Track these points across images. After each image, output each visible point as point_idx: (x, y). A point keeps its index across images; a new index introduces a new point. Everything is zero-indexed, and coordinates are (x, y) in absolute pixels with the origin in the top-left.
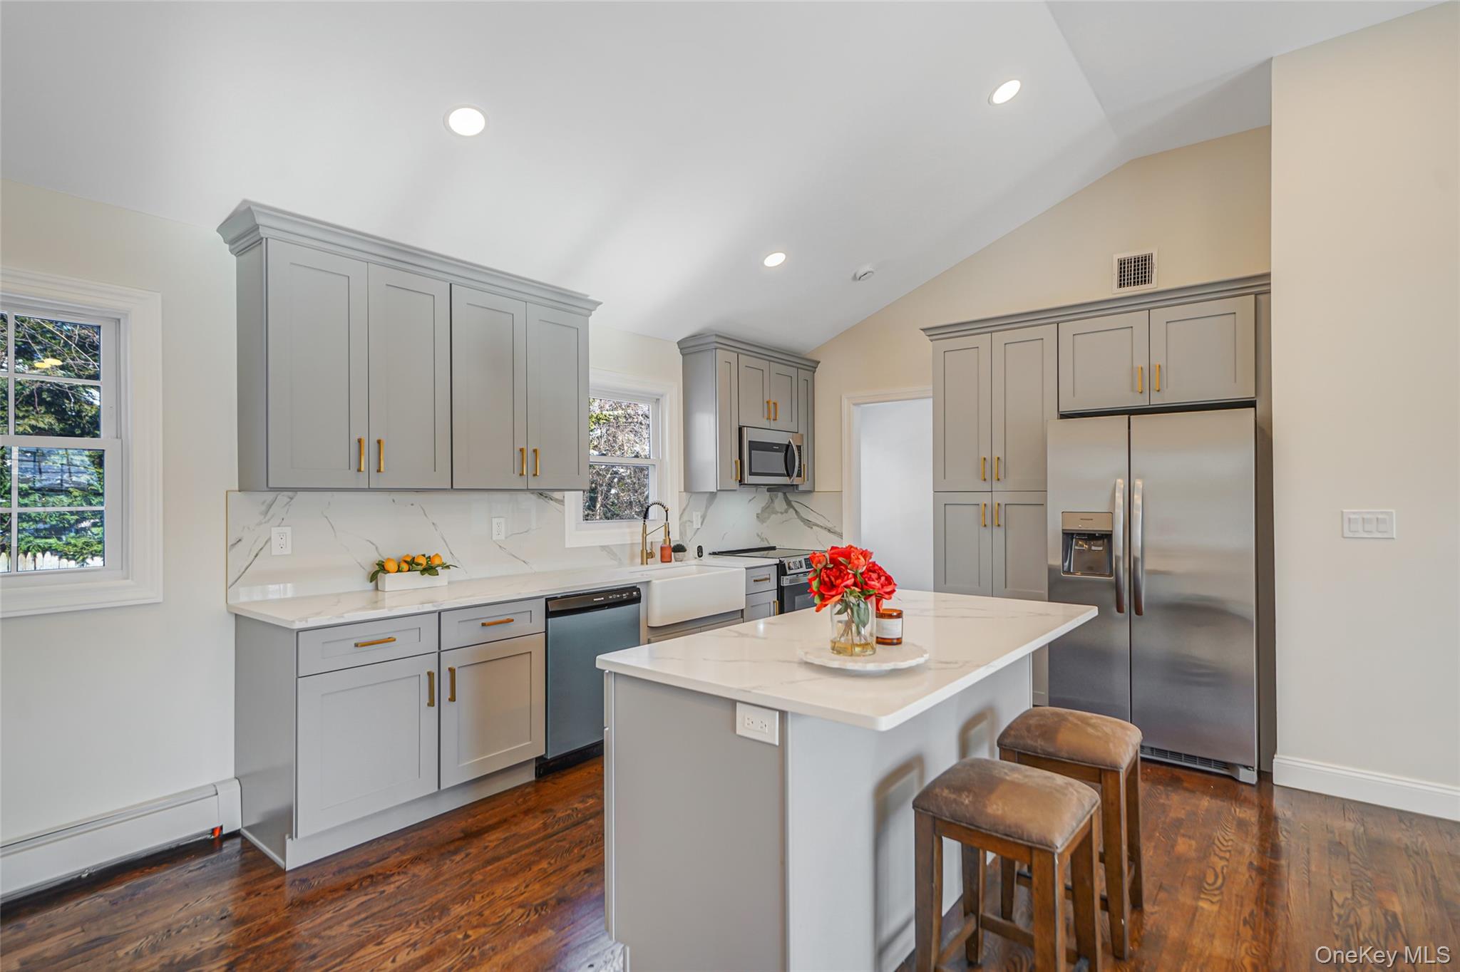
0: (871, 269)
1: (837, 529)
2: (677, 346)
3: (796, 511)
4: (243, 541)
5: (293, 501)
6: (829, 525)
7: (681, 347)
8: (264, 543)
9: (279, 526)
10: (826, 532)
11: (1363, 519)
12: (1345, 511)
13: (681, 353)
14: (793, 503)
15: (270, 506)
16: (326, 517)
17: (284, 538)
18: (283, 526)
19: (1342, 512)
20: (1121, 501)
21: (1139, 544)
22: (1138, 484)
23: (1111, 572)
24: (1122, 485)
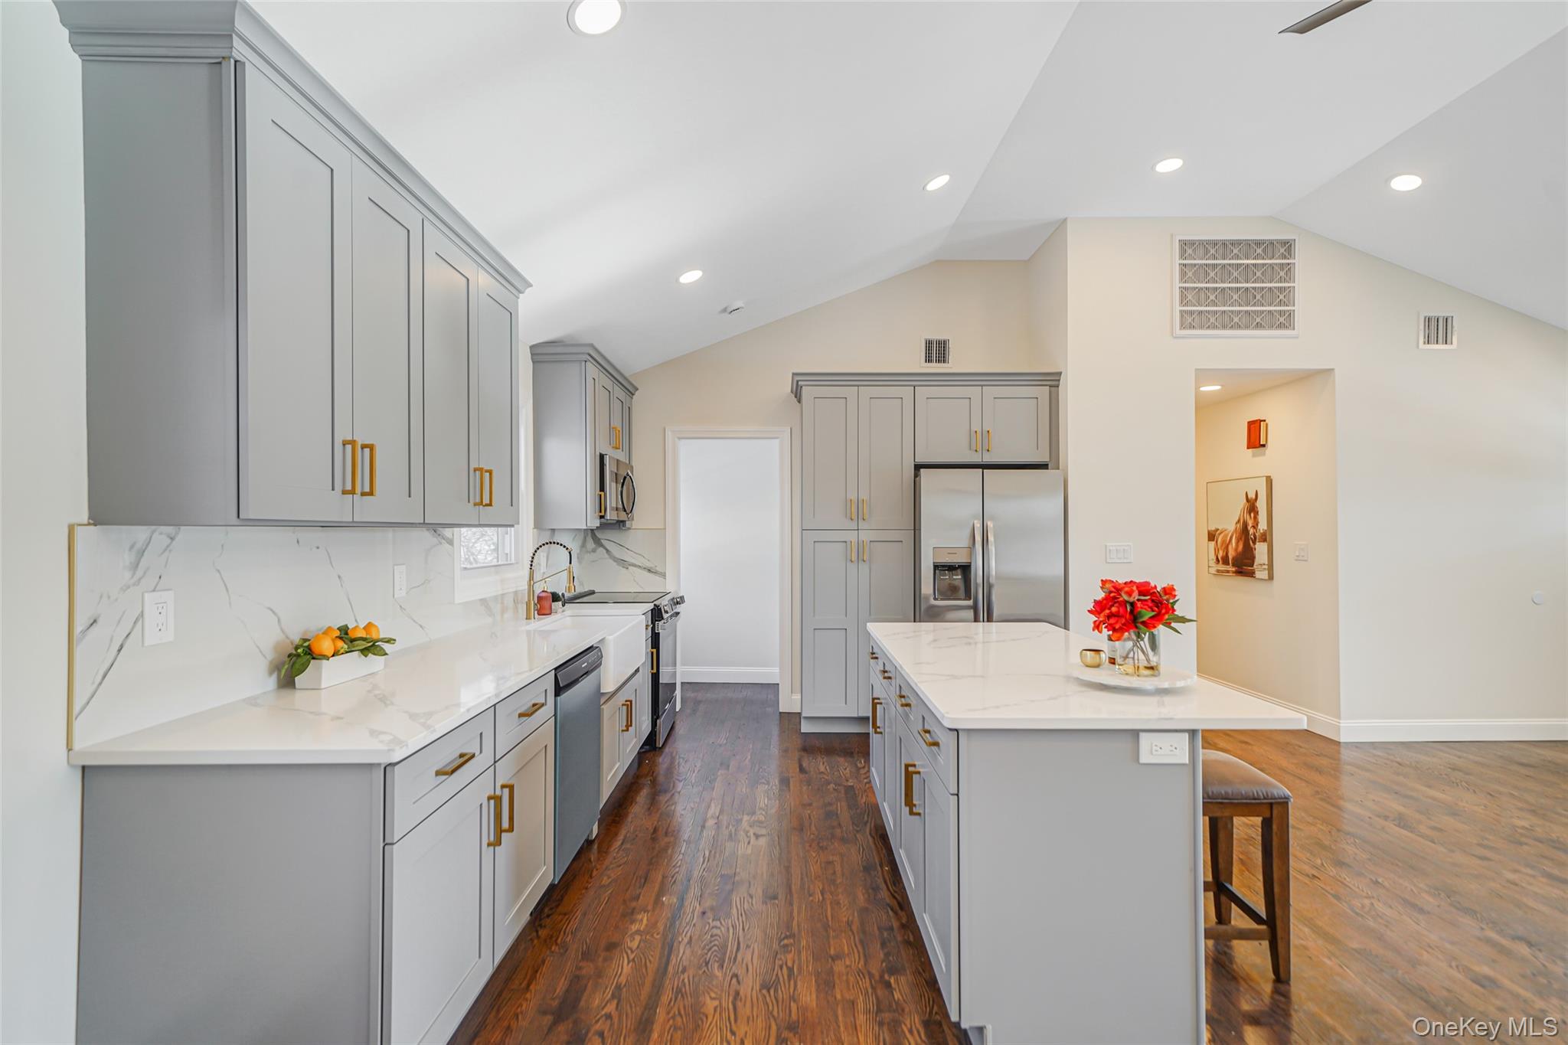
0: (743, 305)
1: (659, 569)
2: (529, 350)
3: (607, 551)
4: (100, 621)
5: (174, 542)
6: (648, 565)
7: (533, 352)
8: (132, 624)
9: (154, 591)
10: (646, 573)
11: (1117, 550)
12: (1108, 544)
13: (532, 359)
14: (604, 542)
15: (141, 553)
16: (218, 571)
17: (164, 612)
18: (158, 591)
19: (1106, 546)
20: (978, 538)
21: (993, 573)
22: (990, 524)
23: (968, 597)
24: (978, 525)
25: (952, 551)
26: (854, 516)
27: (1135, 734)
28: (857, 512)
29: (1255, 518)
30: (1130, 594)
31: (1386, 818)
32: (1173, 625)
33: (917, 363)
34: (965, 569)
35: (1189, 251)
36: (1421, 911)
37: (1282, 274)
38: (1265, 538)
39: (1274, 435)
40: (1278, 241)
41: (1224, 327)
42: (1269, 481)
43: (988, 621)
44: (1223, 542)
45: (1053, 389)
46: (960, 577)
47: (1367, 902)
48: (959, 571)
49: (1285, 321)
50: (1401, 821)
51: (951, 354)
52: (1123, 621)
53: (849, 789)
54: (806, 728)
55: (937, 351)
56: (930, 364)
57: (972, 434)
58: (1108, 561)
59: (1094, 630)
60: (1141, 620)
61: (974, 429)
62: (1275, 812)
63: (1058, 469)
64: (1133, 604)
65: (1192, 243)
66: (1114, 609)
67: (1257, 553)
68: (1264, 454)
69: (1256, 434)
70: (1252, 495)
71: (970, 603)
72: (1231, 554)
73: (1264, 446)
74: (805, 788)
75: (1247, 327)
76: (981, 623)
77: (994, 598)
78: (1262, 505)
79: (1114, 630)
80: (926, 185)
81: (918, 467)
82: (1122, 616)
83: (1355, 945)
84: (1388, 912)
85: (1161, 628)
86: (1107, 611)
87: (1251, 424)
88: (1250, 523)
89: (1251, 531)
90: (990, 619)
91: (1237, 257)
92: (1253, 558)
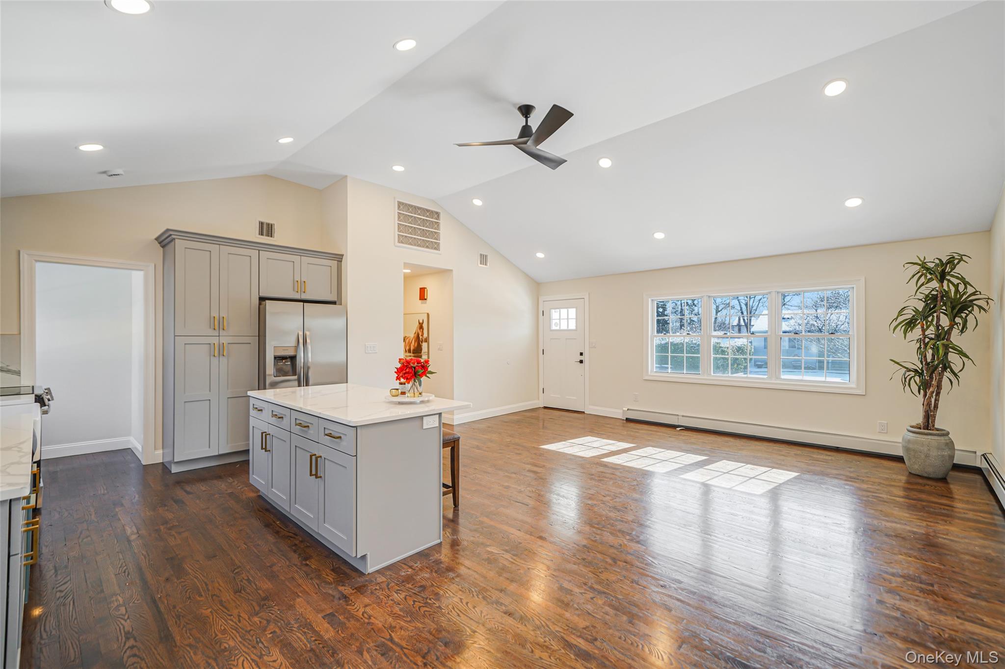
0: (122, 173)
1: (14, 369)
11: (371, 347)
19: (366, 345)
20: (301, 341)
21: (310, 360)
22: (308, 333)
23: (294, 373)
24: (301, 333)
25: (285, 348)
26: (217, 327)
27: (421, 418)
28: (218, 325)
29: (422, 332)
30: (414, 363)
31: (474, 448)
32: (428, 375)
33: (253, 235)
34: (293, 358)
35: (401, 207)
36: (489, 473)
37: (436, 226)
38: (427, 340)
39: (430, 294)
40: (435, 212)
41: (415, 245)
42: (428, 315)
43: (306, 386)
44: (409, 342)
45: (339, 263)
46: (289, 363)
47: (474, 475)
48: (289, 360)
49: (436, 247)
50: (478, 448)
51: (276, 232)
52: (411, 375)
53: (231, 495)
54: (175, 469)
55: (267, 229)
56: (262, 236)
57: (295, 282)
58: (367, 352)
59: (396, 380)
60: (419, 374)
61: (296, 279)
62: (456, 444)
63: (341, 305)
64: (415, 368)
65: (403, 204)
66: (407, 370)
67: (423, 347)
68: (426, 303)
69: (423, 296)
70: (421, 321)
71: (296, 377)
72: (412, 348)
73: (426, 299)
74: (198, 501)
75: (423, 247)
76: (302, 387)
77: (310, 374)
78: (425, 326)
79: (407, 379)
80: (279, 139)
81: (262, 299)
82: (411, 373)
83: (474, 489)
84: (480, 476)
85: (424, 377)
86: (404, 372)
87: (421, 289)
88: (420, 334)
89: (421, 337)
90: (307, 385)
91: (419, 215)
92: (421, 350)
